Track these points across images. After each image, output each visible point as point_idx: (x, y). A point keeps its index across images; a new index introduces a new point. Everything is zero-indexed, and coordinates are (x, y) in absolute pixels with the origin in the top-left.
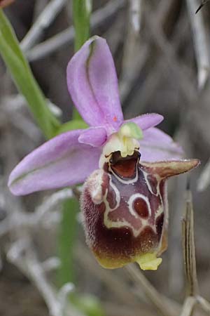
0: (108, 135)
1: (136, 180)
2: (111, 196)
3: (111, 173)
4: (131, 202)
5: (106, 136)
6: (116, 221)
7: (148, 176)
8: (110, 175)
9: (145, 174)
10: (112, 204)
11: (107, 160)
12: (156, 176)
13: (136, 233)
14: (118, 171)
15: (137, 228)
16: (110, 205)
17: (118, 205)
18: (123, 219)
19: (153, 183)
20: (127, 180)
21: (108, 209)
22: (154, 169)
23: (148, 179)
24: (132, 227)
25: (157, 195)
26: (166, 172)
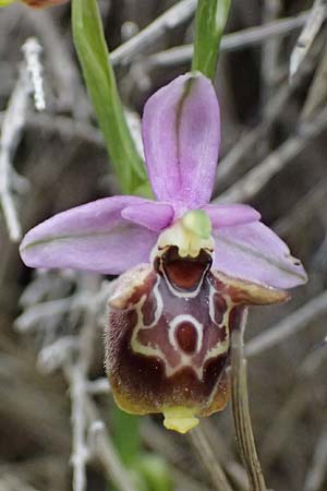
0: (175, 219)
1: (194, 294)
2: (149, 307)
3: (161, 274)
4: (174, 324)
5: (172, 219)
6: (146, 345)
7: (216, 295)
8: (159, 277)
9: (213, 291)
10: (148, 319)
11: (160, 254)
12: (228, 298)
13: (170, 371)
14: (171, 275)
15: (173, 365)
16: (144, 320)
17: (155, 323)
18: (157, 346)
19: (220, 307)
20: (179, 291)
21: (140, 325)
22: (228, 287)
23: (214, 299)
24: (166, 361)
25: (221, 326)
26: (241, 295)
